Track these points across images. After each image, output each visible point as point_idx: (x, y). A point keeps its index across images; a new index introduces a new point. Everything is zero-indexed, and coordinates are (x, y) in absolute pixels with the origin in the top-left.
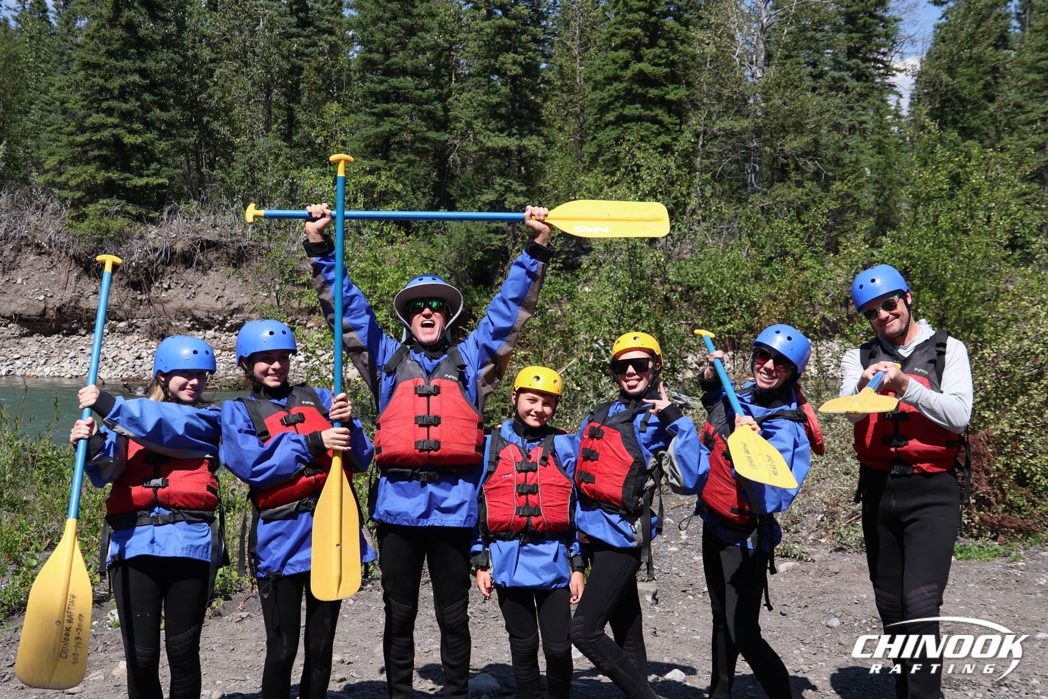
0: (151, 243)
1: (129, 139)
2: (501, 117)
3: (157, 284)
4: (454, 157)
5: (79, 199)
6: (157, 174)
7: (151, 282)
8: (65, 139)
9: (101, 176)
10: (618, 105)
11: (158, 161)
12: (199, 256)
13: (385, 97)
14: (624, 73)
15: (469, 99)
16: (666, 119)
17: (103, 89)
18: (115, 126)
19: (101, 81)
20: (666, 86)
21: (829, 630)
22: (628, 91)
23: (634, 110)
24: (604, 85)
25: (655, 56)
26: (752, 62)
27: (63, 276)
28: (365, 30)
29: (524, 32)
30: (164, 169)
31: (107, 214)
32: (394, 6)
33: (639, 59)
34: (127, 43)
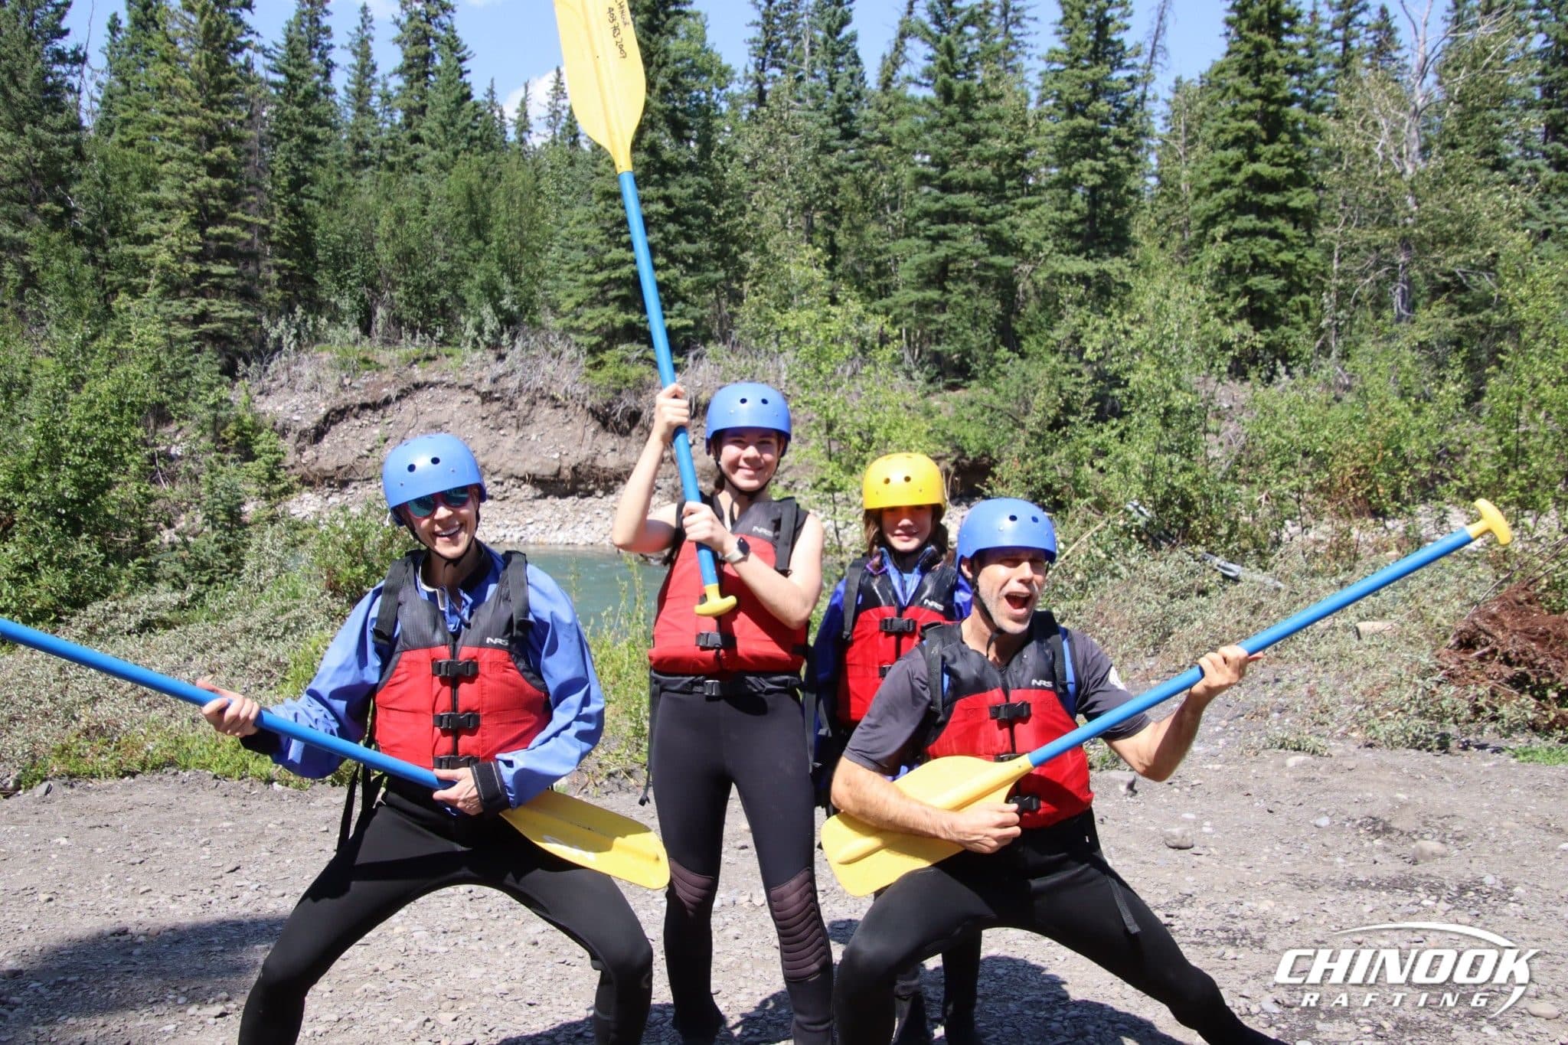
2: (1073, 236)
4: (1024, 285)
5: (598, 345)
6: (681, 315)
8: (583, 278)
9: (621, 319)
10: (1226, 216)
11: (684, 300)
13: (943, 217)
14: (1233, 177)
16: (1290, 231)
20: (1289, 190)
21: (1316, 830)
22: (1241, 199)
23: (1247, 221)
24: (1211, 193)
25: (1275, 155)
26: (1400, 156)
27: (579, 432)
28: (917, 138)
29: (1105, 133)
30: (690, 308)
31: (627, 361)
32: (953, 109)
33: (1254, 158)
34: (650, 168)
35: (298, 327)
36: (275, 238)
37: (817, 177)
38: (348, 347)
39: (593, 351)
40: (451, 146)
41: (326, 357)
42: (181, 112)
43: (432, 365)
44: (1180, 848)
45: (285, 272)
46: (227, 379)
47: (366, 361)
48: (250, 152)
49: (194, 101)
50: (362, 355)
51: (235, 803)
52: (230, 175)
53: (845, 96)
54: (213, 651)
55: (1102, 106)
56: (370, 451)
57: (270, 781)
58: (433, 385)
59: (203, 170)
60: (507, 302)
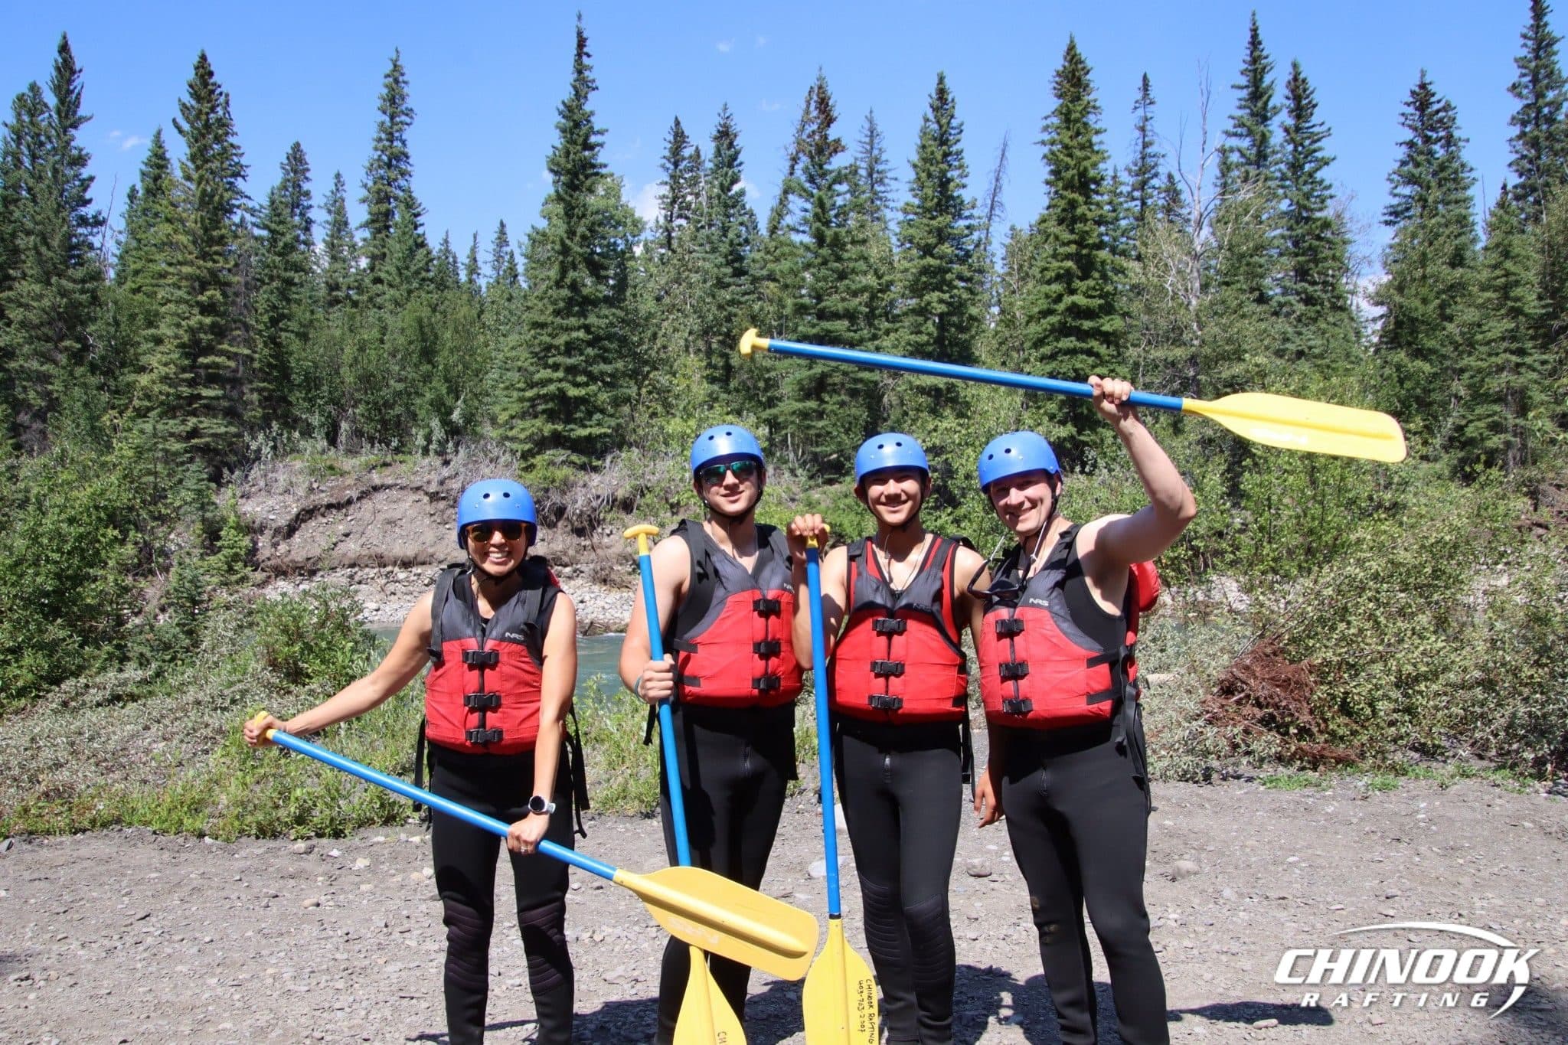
0: (593, 491)
1: (573, 392)
3: (599, 530)
4: (888, 396)
5: (530, 450)
6: (599, 424)
7: (594, 528)
8: (516, 395)
9: (548, 428)
10: (1052, 338)
11: (603, 411)
12: (639, 500)
14: (1056, 307)
16: (1103, 350)
17: (548, 348)
18: (560, 380)
19: (546, 339)
20: (1101, 317)
22: (1063, 324)
23: (1068, 342)
24: (1039, 319)
25: (1089, 288)
26: (1186, 290)
29: (949, 270)
30: (607, 419)
31: (554, 464)
32: (825, 251)
33: (1072, 292)
34: (570, 302)
35: (274, 439)
36: (256, 365)
37: (714, 309)
38: (317, 456)
39: (525, 456)
40: (405, 286)
41: (298, 465)
42: (180, 263)
43: (387, 471)
44: (980, 876)
45: (266, 394)
46: (213, 485)
47: (331, 468)
48: (237, 294)
49: (190, 253)
50: (328, 463)
51: (166, 856)
52: (217, 314)
53: (736, 241)
54: (167, 722)
55: (946, 248)
56: (335, 544)
57: (201, 835)
58: (389, 487)
59: (196, 311)
60: (456, 416)
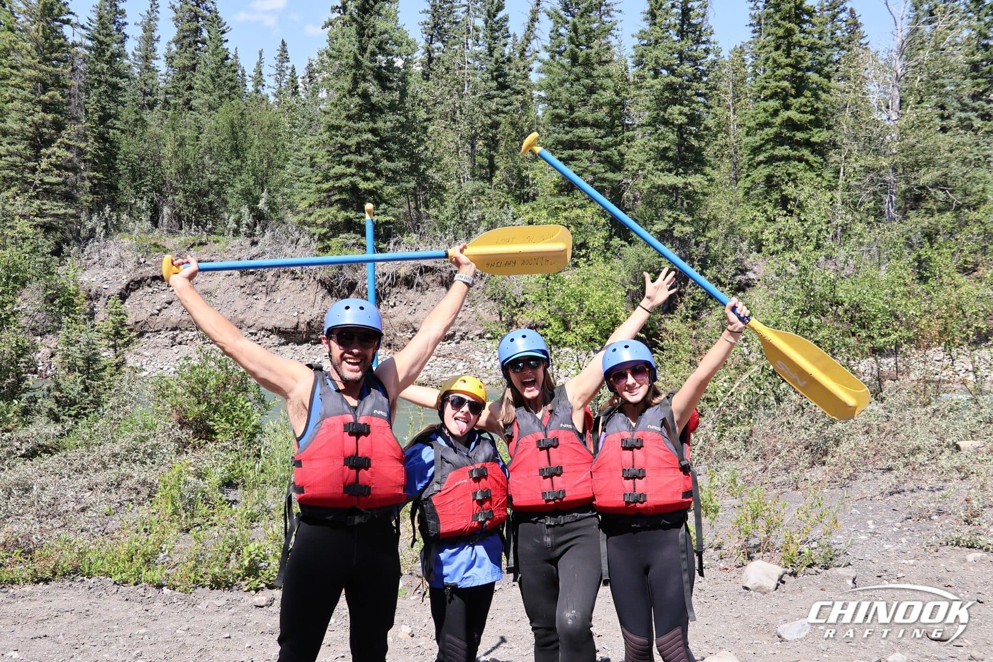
0: (380, 269)
1: (363, 185)
2: (670, 159)
3: (385, 302)
4: (627, 194)
5: (325, 235)
6: (385, 213)
7: (380, 301)
8: (314, 187)
9: (342, 216)
10: (769, 147)
11: (386, 202)
12: (418, 279)
13: (570, 145)
14: (774, 120)
15: (642, 145)
16: (811, 158)
17: (343, 146)
18: (353, 175)
19: (342, 140)
20: (810, 130)
22: (778, 135)
23: (783, 150)
24: (757, 130)
25: (801, 105)
26: (888, 107)
27: (312, 297)
28: (553, 90)
29: (688, 88)
30: (391, 208)
31: (346, 245)
32: (578, 70)
33: (787, 107)
34: (362, 109)
35: (106, 221)
36: (88, 157)
37: (481, 116)
38: (143, 236)
40: (217, 92)
41: (127, 242)
42: (23, 66)
43: (203, 249)
45: (96, 181)
46: (55, 258)
47: (156, 245)
48: (72, 95)
49: (33, 58)
50: (153, 242)
51: (139, 608)
52: (60, 113)
53: (501, 60)
55: (687, 68)
56: (160, 311)
57: (160, 586)
59: (39, 108)
60: (261, 205)
